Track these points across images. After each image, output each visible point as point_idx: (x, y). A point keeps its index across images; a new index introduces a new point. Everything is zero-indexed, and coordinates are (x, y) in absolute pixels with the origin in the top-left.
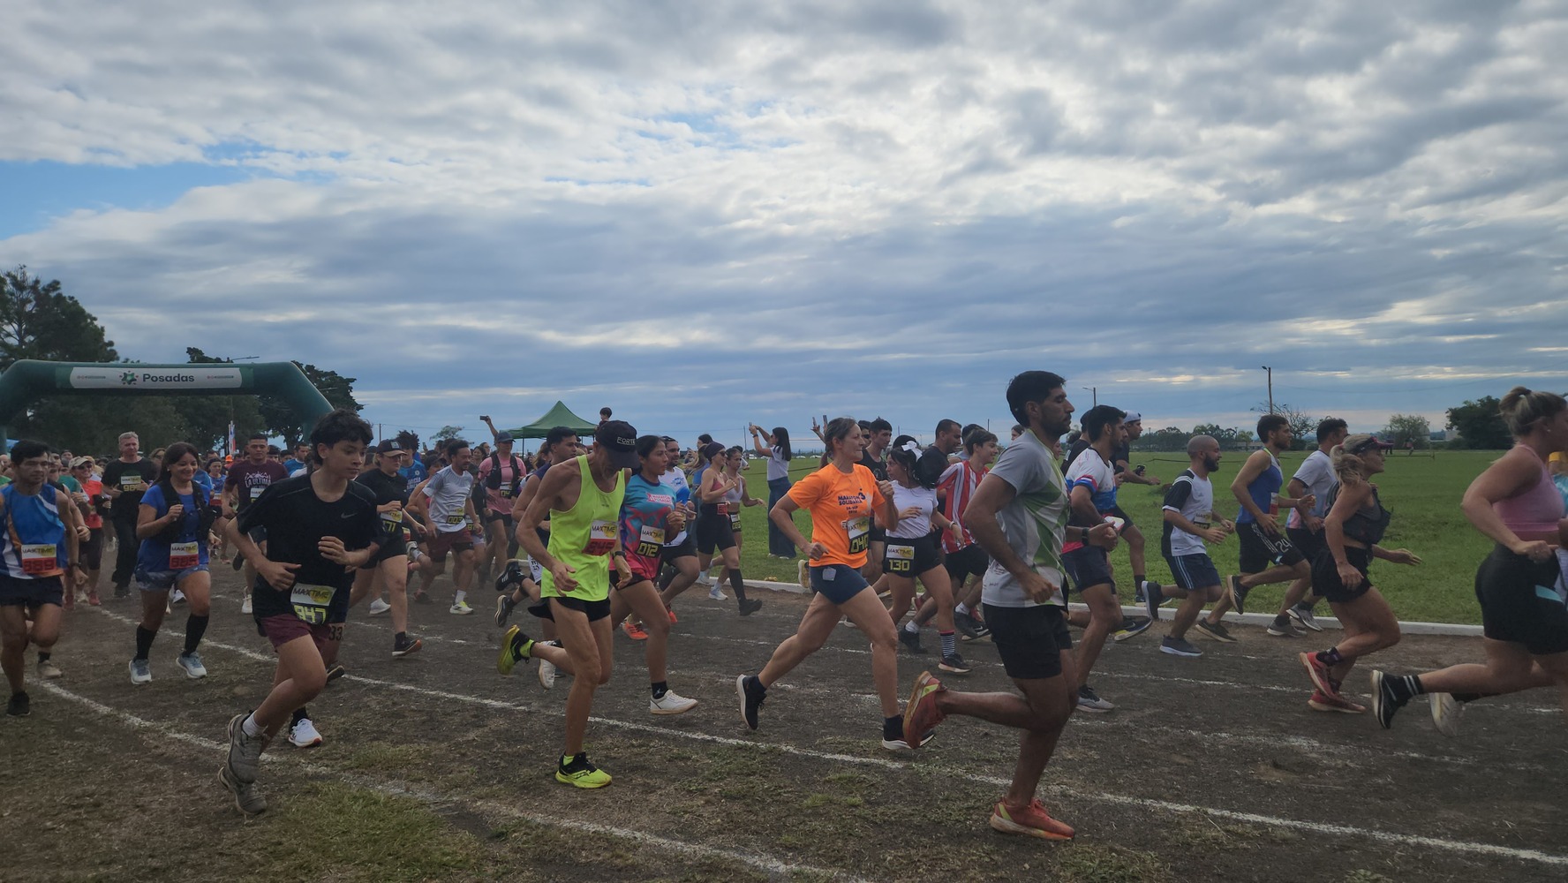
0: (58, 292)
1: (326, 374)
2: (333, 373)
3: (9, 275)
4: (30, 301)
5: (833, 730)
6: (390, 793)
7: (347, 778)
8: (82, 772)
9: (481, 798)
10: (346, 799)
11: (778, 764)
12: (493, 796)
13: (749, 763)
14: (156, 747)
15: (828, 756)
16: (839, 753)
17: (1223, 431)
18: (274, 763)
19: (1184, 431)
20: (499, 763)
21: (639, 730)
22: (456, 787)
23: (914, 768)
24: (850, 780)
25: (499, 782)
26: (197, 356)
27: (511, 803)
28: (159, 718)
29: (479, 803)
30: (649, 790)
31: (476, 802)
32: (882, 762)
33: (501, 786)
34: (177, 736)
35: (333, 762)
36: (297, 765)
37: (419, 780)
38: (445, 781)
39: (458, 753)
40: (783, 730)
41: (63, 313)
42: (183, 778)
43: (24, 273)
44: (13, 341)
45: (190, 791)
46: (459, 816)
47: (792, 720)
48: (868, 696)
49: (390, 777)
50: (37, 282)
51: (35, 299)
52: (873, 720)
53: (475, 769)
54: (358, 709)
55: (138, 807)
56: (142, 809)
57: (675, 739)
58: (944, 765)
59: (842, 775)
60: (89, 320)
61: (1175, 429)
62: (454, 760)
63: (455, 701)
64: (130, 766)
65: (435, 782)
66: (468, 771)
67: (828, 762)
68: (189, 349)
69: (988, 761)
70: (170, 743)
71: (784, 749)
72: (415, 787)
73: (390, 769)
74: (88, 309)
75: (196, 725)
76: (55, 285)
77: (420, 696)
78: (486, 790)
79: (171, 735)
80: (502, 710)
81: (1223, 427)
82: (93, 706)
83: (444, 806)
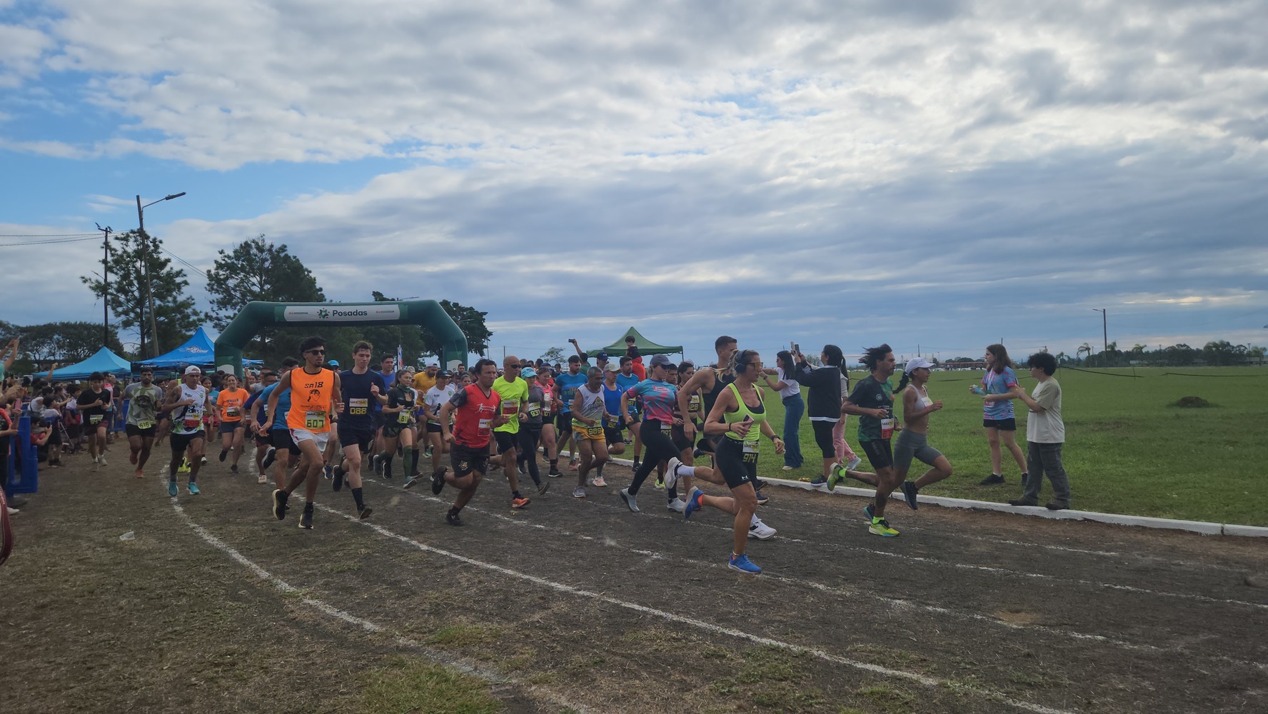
0: (286, 253)
1: (466, 309)
2: (471, 308)
3: (254, 242)
4: (267, 260)
5: (865, 636)
6: (461, 671)
7: (429, 652)
8: (232, 631)
9: (535, 683)
10: (423, 675)
11: (810, 670)
12: (545, 681)
13: (782, 667)
14: (292, 611)
15: (860, 665)
16: (871, 662)
17: (1233, 347)
18: (375, 633)
19: (1193, 347)
20: (556, 647)
21: (680, 623)
22: (516, 669)
23: (949, 687)
24: (883, 696)
25: (554, 667)
26: (378, 296)
27: (560, 691)
28: (301, 585)
29: (533, 688)
30: (686, 688)
31: (531, 686)
32: (915, 676)
33: (554, 671)
34: (311, 602)
35: (421, 635)
36: (392, 636)
37: (486, 659)
38: (509, 663)
39: (523, 634)
40: (815, 632)
41: (289, 268)
42: (305, 643)
43: (263, 240)
44: (256, 289)
45: (307, 655)
46: (515, 700)
47: (824, 622)
48: (898, 601)
49: (464, 654)
50: (272, 246)
51: (271, 258)
52: (904, 628)
53: (535, 651)
54: (450, 585)
55: (263, 668)
56: (266, 670)
57: (713, 634)
58: (981, 685)
59: (875, 689)
60: (306, 273)
61: (1185, 345)
62: (518, 641)
63: (528, 582)
64: (269, 628)
65: (500, 663)
66: (528, 653)
67: (860, 671)
68: (374, 292)
69: (1029, 684)
70: (305, 609)
71: (816, 653)
72: (482, 666)
73: (465, 646)
74: (305, 266)
75: (326, 592)
76: (283, 248)
77: (501, 575)
78: (541, 674)
79: (306, 601)
80: (565, 594)
81: (1234, 343)
82: (258, 571)
83: (503, 689)
